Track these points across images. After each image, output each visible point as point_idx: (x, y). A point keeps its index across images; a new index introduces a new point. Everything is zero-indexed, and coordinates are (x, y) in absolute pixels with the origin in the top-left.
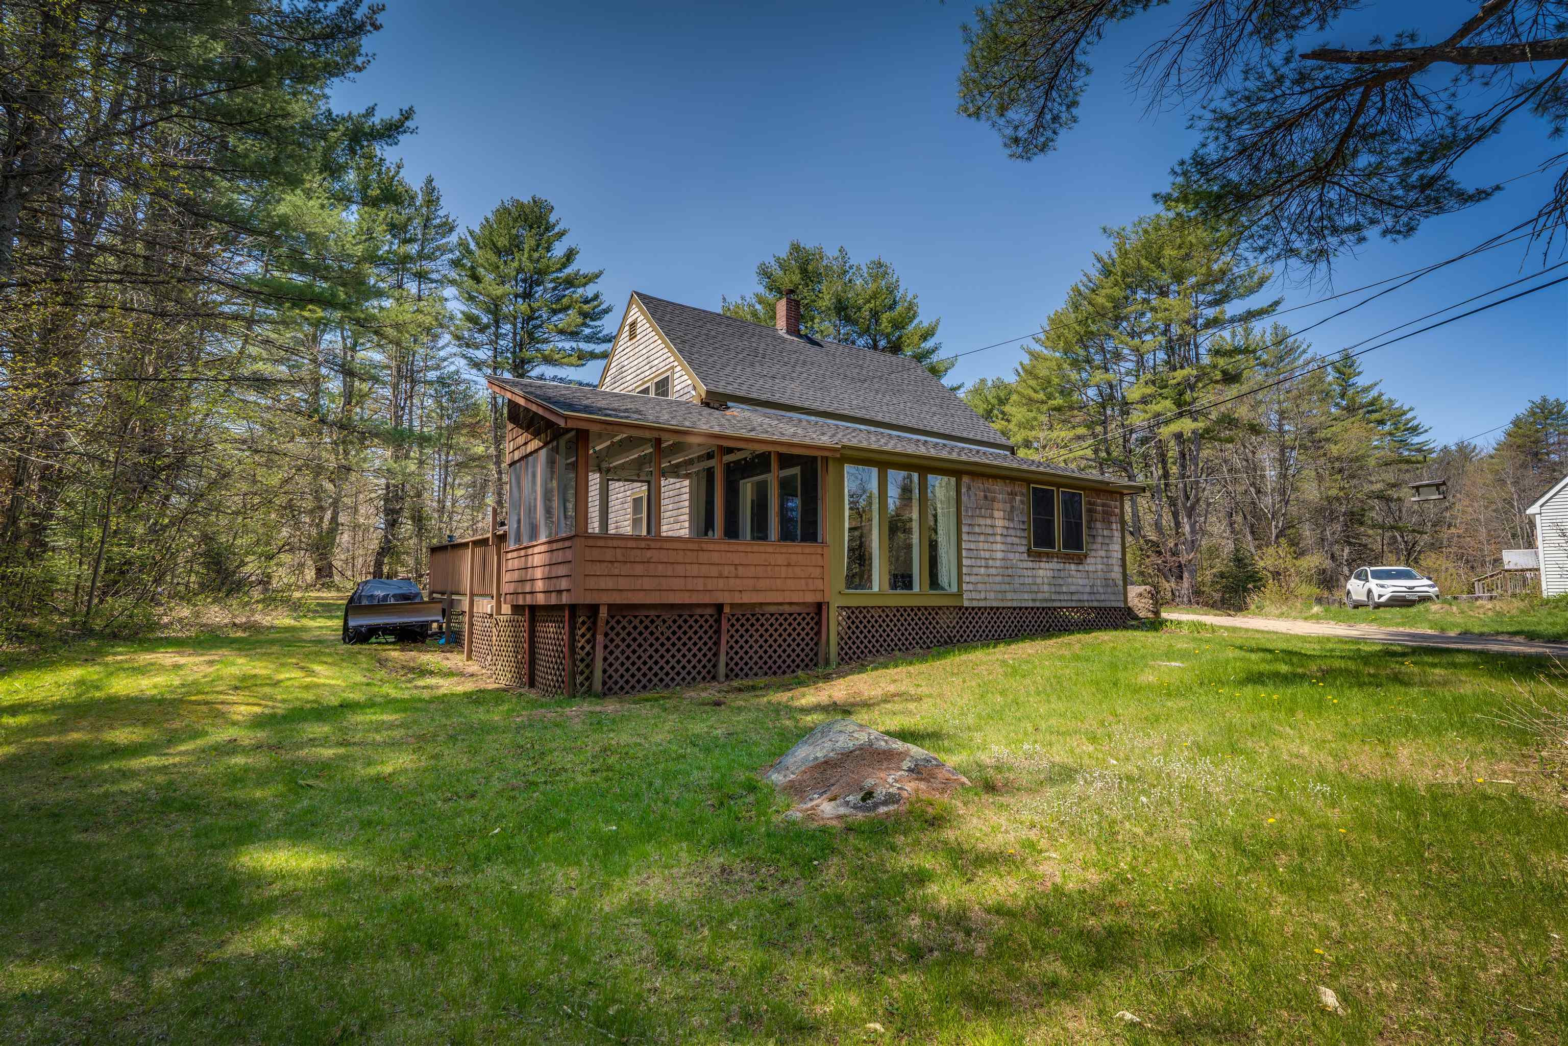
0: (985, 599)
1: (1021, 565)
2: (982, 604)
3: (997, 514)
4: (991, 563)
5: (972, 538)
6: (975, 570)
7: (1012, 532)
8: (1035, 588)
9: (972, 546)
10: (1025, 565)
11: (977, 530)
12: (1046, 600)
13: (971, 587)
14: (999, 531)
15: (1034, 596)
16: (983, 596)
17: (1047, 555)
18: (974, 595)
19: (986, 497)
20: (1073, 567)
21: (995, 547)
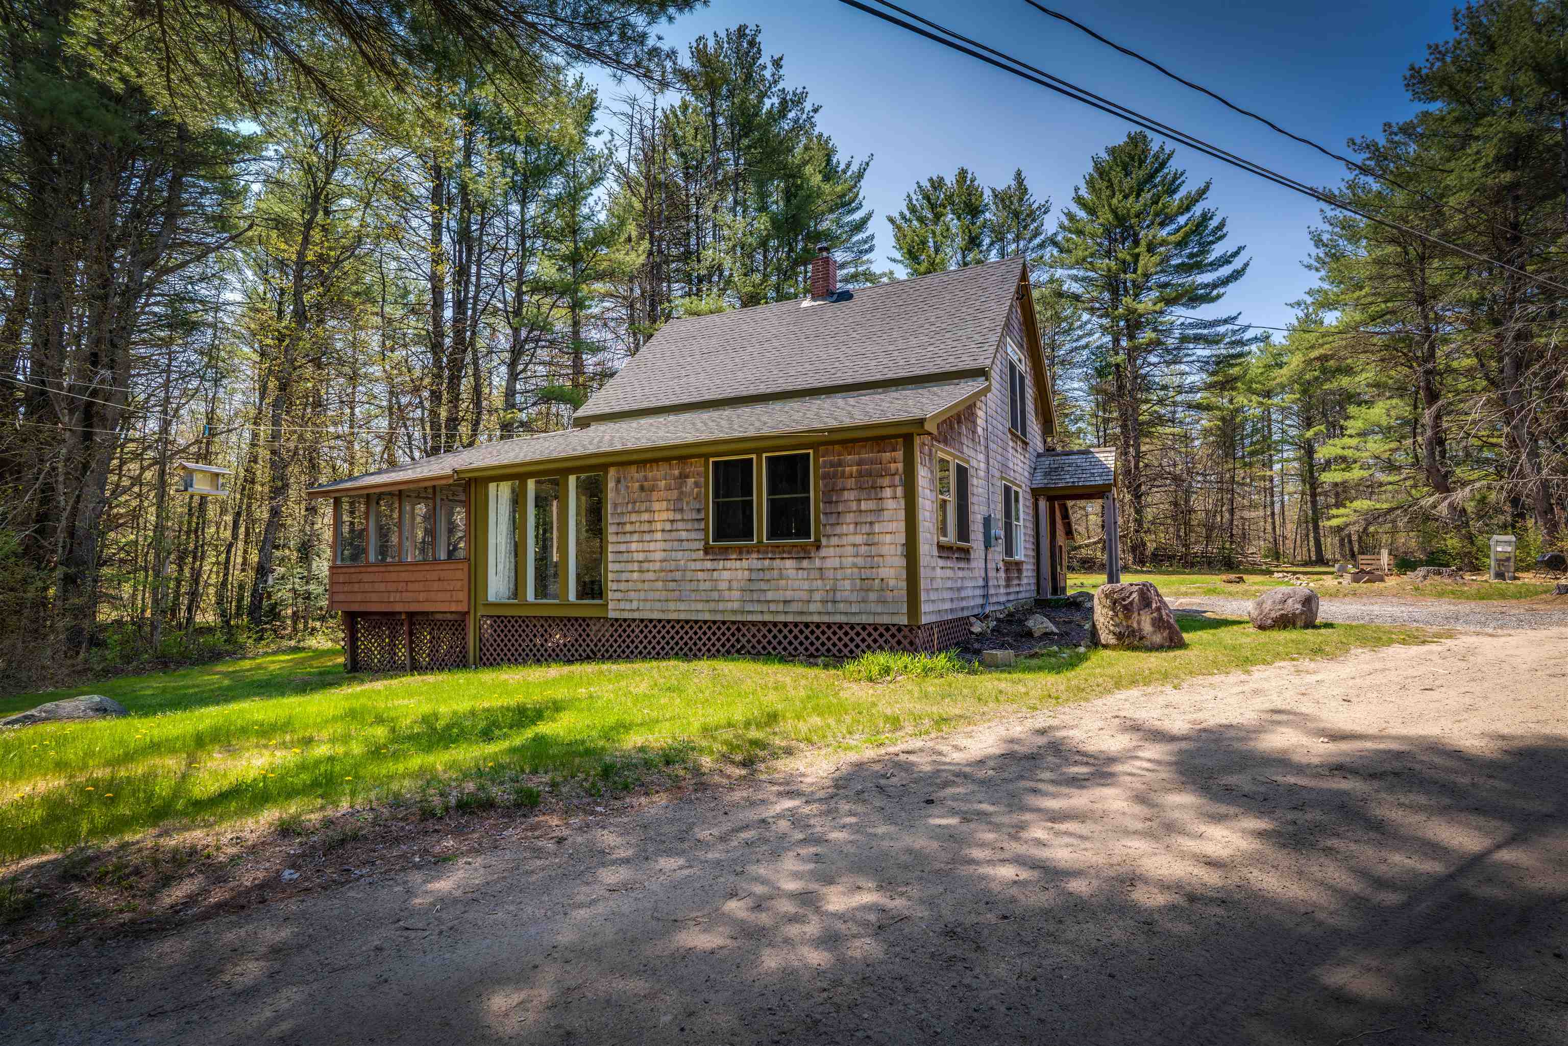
0: (638, 609)
1: (692, 565)
2: (636, 615)
3: (656, 506)
4: (645, 566)
5: (621, 538)
6: (624, 576)
7: (680, 525)
8: (715, 595)
9: (623, 548)
10: (698, 565)
11: (628, 528)
12: (734, 612)
13: (618, 595)
14: (659, 526)
15: (712, 606)
16: (635, 605)
17: (740, 550)
18: (622, 605)
19: (642, 488)
20: (789, 563)
21: (652, 546)
